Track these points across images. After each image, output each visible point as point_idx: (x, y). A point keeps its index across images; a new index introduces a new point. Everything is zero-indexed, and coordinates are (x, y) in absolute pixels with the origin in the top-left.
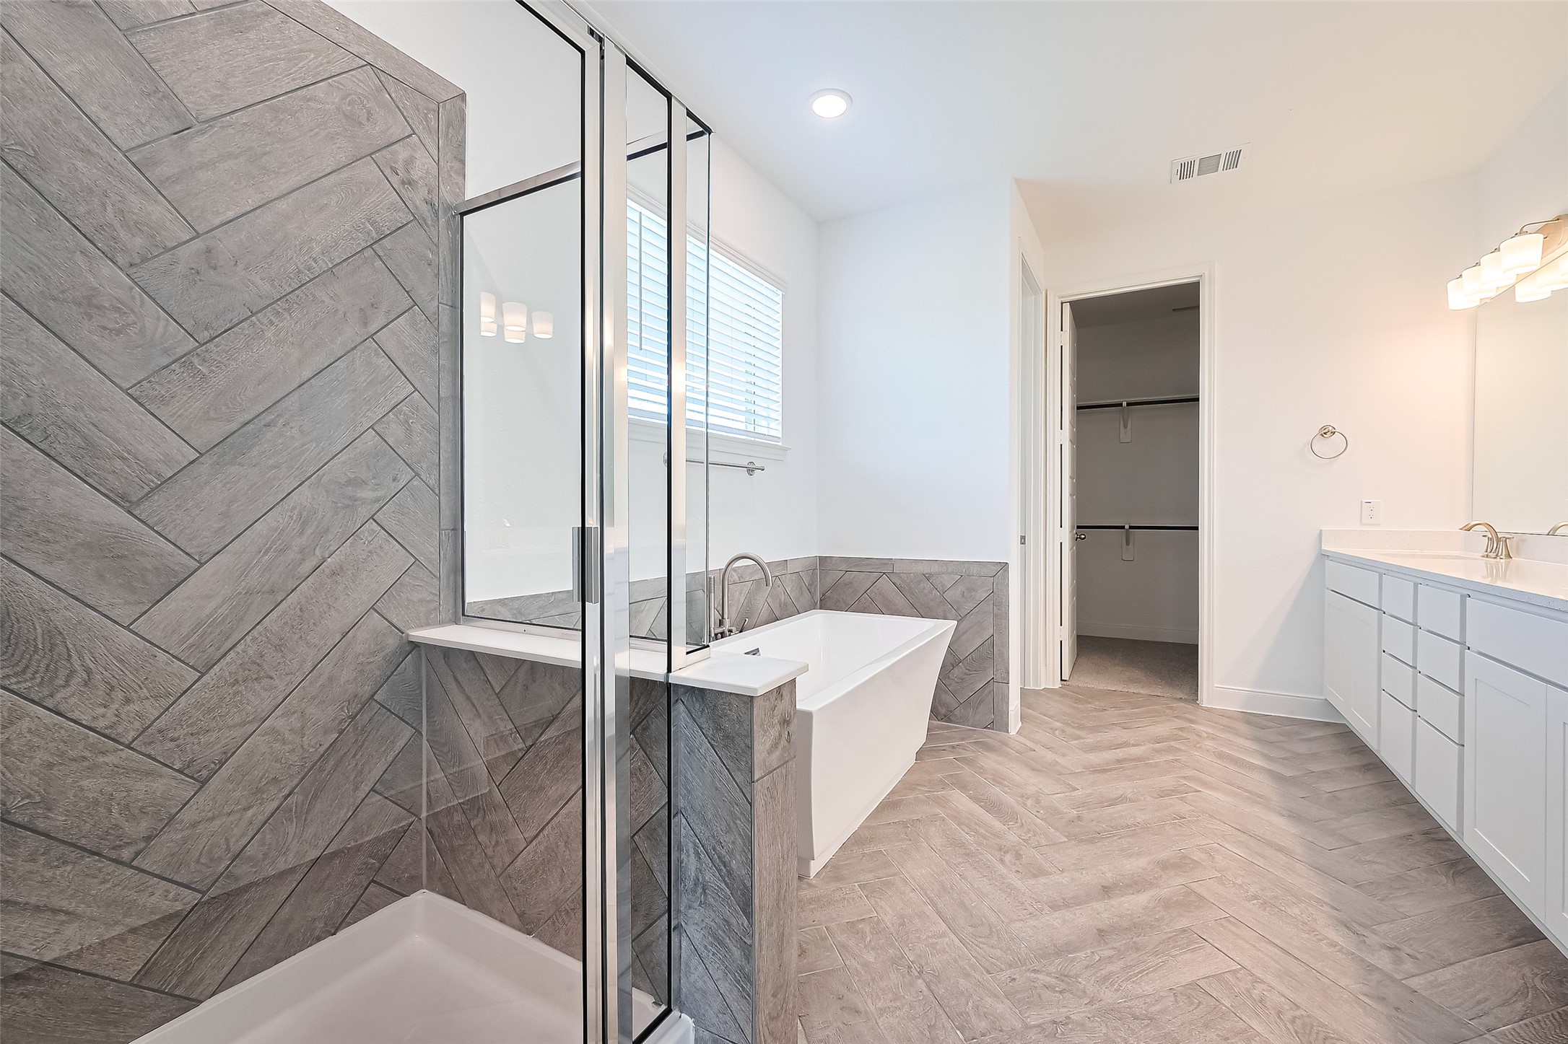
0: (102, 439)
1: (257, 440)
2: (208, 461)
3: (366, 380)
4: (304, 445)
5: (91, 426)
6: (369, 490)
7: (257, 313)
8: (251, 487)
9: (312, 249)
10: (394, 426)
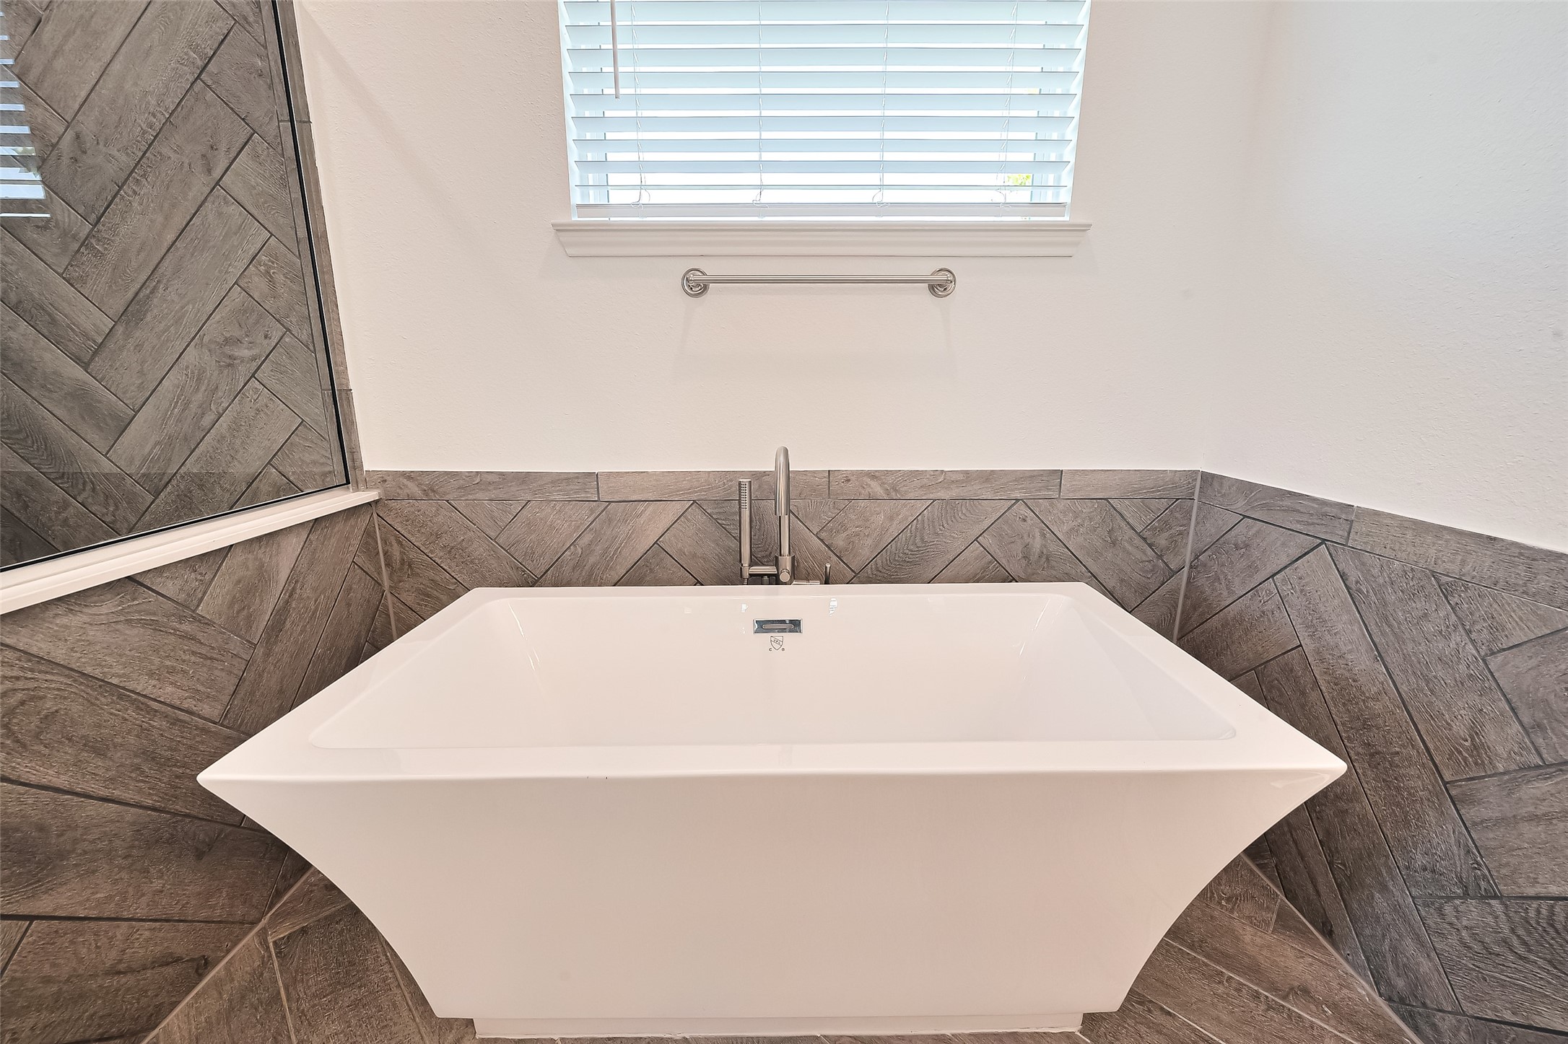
0: (58, 315)
1: (148, 306)
2: (120, 329)
3: (221, 233)
4: (183, 308)
5: (50, 306)
6: (245, 349)
7: (124, 184)
8: (153, 348)
9: (148, 103)
10: (256, 279)
